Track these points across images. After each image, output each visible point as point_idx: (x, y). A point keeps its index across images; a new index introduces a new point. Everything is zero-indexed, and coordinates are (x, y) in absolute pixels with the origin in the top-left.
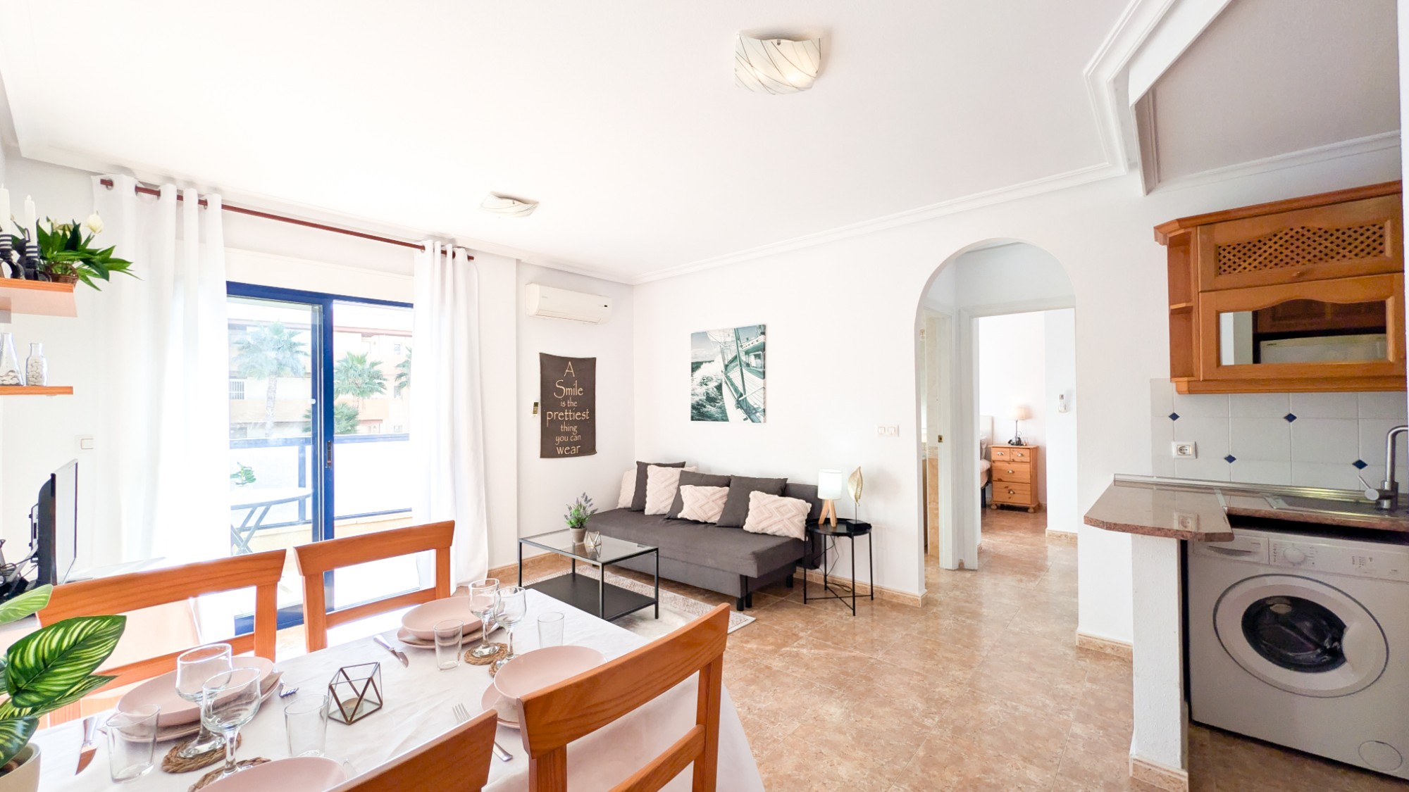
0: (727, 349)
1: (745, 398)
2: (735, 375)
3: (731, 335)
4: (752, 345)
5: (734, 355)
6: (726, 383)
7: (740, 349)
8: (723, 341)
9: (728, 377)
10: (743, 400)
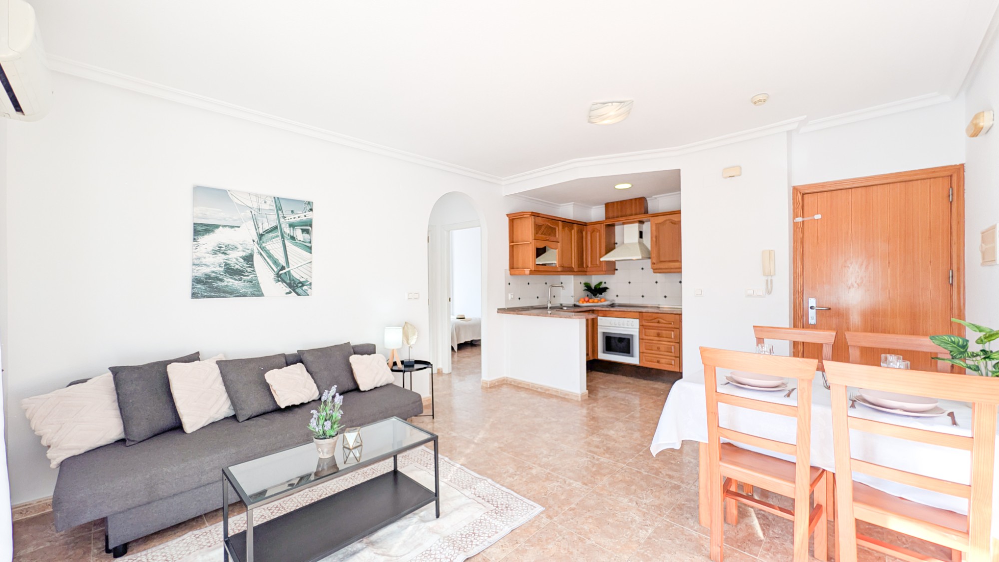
0: (262, 217)
1: (289, 272)
2: (274, 246)
3: (268, 202)
4: (298, 219)
5: (273, 224)
6: (261, 254)
7: (282, 220)
8: (255, 206)
9: (263, 248)
10: (285, 273)
